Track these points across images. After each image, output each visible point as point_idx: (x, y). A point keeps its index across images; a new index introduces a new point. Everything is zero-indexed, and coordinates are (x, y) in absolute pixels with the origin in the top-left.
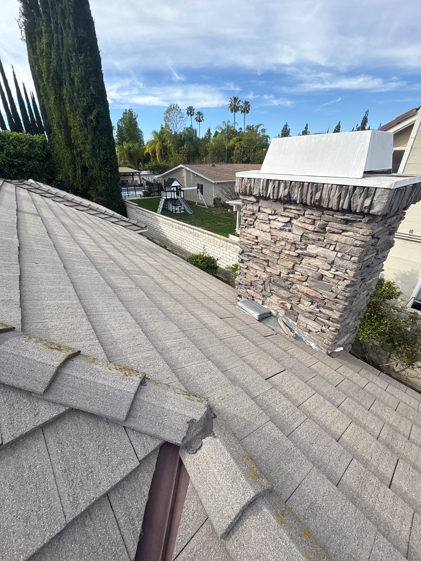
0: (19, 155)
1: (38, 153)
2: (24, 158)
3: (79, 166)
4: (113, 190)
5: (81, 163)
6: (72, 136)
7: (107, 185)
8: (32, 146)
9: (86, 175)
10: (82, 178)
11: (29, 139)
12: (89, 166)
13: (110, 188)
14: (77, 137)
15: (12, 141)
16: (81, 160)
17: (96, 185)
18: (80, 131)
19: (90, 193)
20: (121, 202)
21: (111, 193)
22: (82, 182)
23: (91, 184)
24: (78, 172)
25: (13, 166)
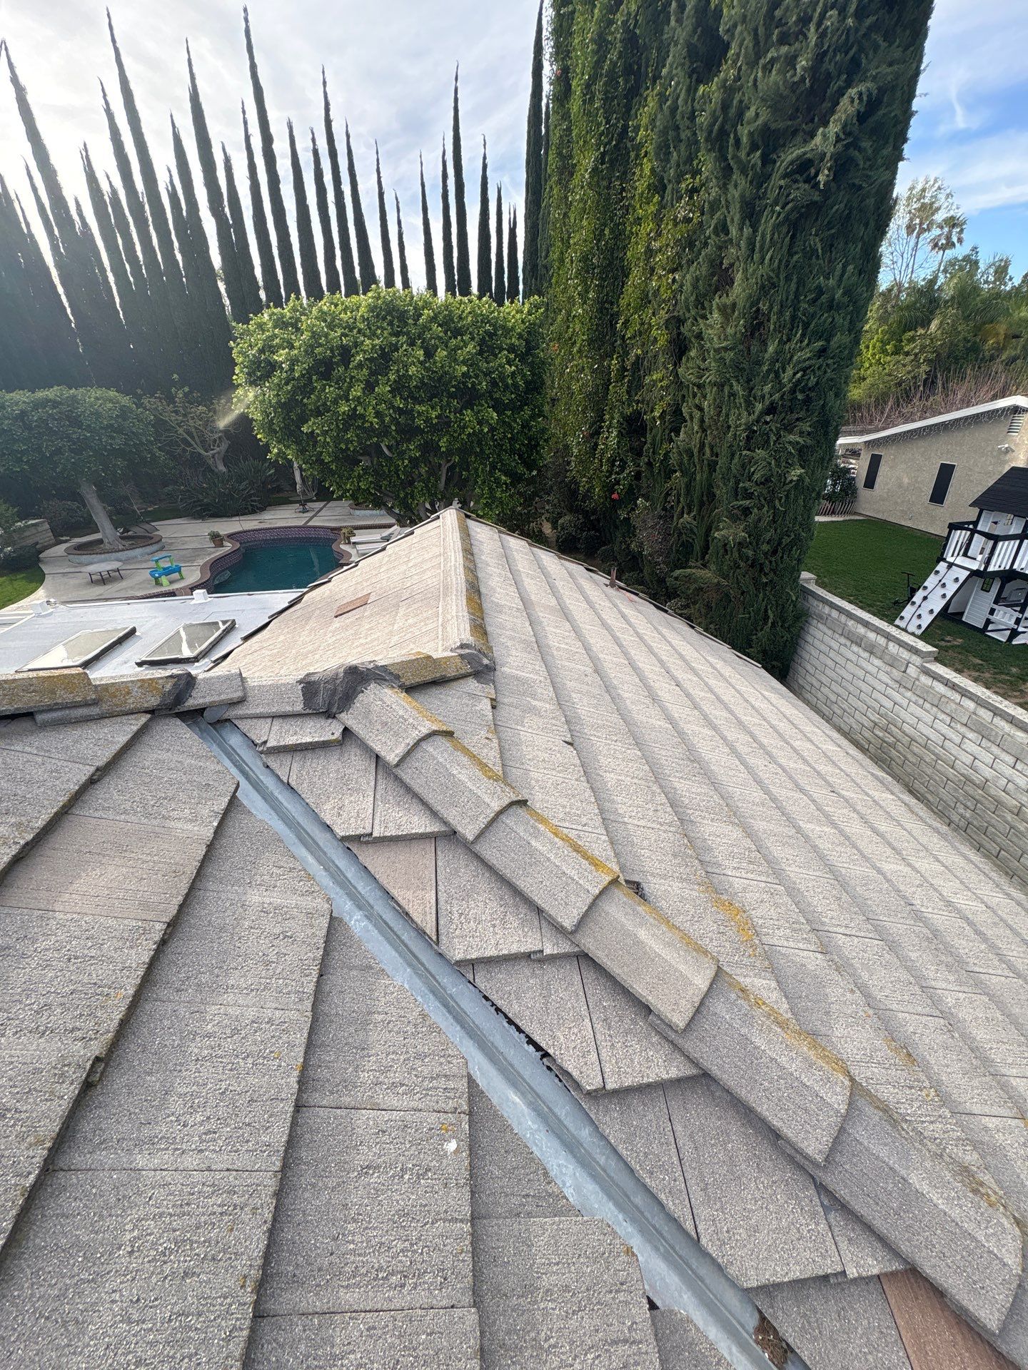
0: (435, 387)
1: (502, 377)
2: (452, 396)
3: (616, 416)
4: (780, 544)
5: (629, 405)
6: (623, 302)
7: (759, 520)
8: (488, 346)
9: (631, 449)
10: (612, 462)
11: (486, 320)
12: (662, 417)
13: (768, 536)
14: (645, 300)
15: (426, 328)
16: (628, 392)
17: (668, 494)
18: (673, 271)
19: (636, 522)
20: (794, 599)
21: (767, 558)
22: (610, 476)
23: (645, 485)
24: (607, 438)
25: (408, 432)
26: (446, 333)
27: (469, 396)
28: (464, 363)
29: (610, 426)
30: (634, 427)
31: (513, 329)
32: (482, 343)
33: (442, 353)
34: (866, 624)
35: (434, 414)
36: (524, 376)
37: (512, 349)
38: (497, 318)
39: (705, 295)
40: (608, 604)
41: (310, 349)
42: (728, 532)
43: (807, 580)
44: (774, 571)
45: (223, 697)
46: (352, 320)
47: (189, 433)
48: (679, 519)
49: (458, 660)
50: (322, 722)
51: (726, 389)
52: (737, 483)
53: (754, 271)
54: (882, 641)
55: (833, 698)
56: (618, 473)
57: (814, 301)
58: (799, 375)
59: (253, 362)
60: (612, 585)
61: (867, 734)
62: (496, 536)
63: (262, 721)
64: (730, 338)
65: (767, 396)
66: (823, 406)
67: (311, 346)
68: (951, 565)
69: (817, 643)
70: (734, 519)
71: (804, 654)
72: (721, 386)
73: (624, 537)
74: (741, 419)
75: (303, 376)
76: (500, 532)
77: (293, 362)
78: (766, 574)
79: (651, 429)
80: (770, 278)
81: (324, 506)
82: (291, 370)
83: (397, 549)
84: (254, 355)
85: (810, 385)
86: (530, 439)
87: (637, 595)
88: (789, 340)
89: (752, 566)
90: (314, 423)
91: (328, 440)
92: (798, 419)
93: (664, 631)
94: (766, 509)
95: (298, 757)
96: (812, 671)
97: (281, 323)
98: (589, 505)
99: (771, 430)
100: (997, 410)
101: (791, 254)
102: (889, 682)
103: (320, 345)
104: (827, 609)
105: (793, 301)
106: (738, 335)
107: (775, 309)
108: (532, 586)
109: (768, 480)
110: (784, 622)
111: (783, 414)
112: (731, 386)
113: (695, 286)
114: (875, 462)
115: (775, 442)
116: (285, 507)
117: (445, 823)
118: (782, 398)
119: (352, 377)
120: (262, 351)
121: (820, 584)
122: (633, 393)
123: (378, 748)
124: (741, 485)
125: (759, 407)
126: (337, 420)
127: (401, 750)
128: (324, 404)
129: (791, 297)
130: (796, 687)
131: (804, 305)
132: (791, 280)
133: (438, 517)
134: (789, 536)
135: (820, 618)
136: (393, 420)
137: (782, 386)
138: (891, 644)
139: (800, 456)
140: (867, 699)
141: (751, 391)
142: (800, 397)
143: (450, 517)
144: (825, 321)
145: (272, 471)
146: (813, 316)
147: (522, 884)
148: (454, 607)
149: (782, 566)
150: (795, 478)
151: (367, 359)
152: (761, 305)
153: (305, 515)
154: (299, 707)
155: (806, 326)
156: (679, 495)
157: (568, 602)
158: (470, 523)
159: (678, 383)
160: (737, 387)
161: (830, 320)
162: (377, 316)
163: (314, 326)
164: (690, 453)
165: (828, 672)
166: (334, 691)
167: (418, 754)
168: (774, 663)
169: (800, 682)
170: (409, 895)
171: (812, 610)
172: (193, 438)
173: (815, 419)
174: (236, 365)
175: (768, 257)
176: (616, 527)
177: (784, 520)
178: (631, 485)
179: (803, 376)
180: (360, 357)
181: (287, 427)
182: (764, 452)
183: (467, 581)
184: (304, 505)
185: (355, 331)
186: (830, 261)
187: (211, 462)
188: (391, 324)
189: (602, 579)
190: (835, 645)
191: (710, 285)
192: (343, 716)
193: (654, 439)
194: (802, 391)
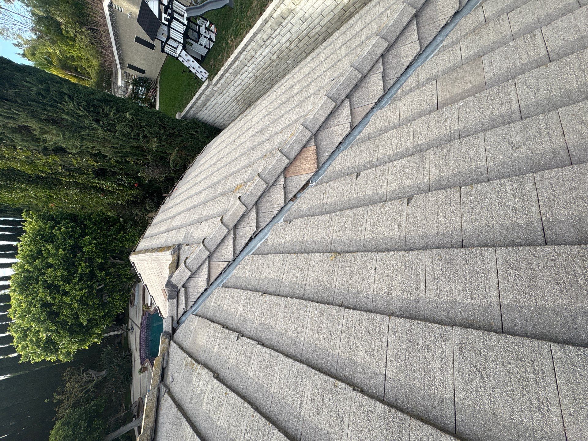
0: (69, 263)
1: (67, 233)
2: (75, 256)
3: (94, 181)
4: (161, 125)
5: (89, 175)
6: (30, 172)
7: (149, 132)
8: (50, 239)
9: (112, 175)
10: (118, 185)
11: (34, 239)
12: (97, 162)
13: (157, 130)
14: (30, 163)
15: (36, 267)
16: (82, 174)
17: (137, 163)
18: (15, 149)
19: (150, 177)
20: (186, 123)
21: (167, 131)
22: (126, 186)
23: (132, 172)
24: (106, 186)
25: (92, 276)
26: (40, 258)
27: (76, 248)
28: (57, 250)
29: (100, 184)
30: (101, 173)
31: (40, 226)
32: (47, 241)
33: (51, 260)
34: (197, 100)
35: (84, 264)
36: (67, 223)
37: (52, 228)
38: (33, 234)
39: (32, 137)
40: (175, 200)
41: (40, 322)
42: (154, 144)
43: (179, 116)
44: (173, 129)
45: (170, 322)
46: (27, 303)
47: (82, 390)
48: (149, 160)
49: (174, 255)
50: (180, 294)
51: (85, 137)
52: (132, 138)
53: (23, 118)
54: (204, 96)
55: (228, 115)
56: (125, 183)
57: (43, 96)
58: (81, 108)
59: (45, 351)
60: (170, 196)
61: (241, 107)
62: (144, 240)
63: (179, 311)
64: (58, 133)
65: (90, 122)
66: (98, 100)
67: (39, 322)
68: (180, 56)
69: (205, 117)
70: (148, 141)
71: (211, 121)
72: (83, 139)
73: (157, 183)
74: (100, 133)
75: (56, 325)
76: (143, 238)
77: (47, 330)
78: (175, 132)
79: (103, 166)
80: (28, 113)
81: (131, 320)
82: (52, 331)
83: (146, 280)
84: (41, 350)
85: (87, 105)
86: (102, 221)
87: (175, 186)
88: (63, 109)
89: (170, 137)
90: (82, 319)
91: (92, 313)
92: (103, 111)
93: (188, 180)
94: (145, 129)
95: (189, 300)
96: (217, 121)
97: (23, 338)
98: (140, 196)
99: (107, 122)
100: (110, 14)
101: (16, 102)
102: (220, 96)
103: (39, 317)
104: (192, 111)
105: (42, 105)
106: (57, 129)
107: (45, 112)
108: (163, 228)
109: (131, 126)
110: (196, 128)
111: (100, 116)
112: (84, 135)
113: (27, 141)
114: (131, 67)
115: (113, 121)
116: (129, 340)
117: (206, 259)
118: (92, 116)
119: (59, 302)
120: (39, 347)
121: (181, 112)
122: (82, 172)
123: (187, 277)
124: (133, 137)
125: (95, 126)
126: (82, 309)
127: (187, 271)
128: (73, 315)
129: (40, 105)
130: (224, 127)
131: (45, 101)
132: (31, 104)
133: (133, 263)
134: (158, 121)
135: (195, 114)
136: (84, 283)
137: (86, 115)
138: (205, 93)
139: (121, 112)
140: (227, 104)
141: (87, 128)
142: (92, 109)
143: (133, 258)
144: (55, 94)
145: (109, 346)
146: (51, 98)
147: (219, 241)
148: (162, 257)
149: (171, 126)
150: (131, 116)
151: (50, 295)
152: (43, 118)
153: (135, 329)
154: (175, 300)
155: (57, 102)
156: (137, 159)
157: (171, 215)
158: (137, 250)
159: (79, 154)
160: (85, 133)
161: (54, 92)
162: (26, 290)
163: (28, 320)
164: (116, 153)
165: (218, 115)
166: (172, 290)
167: (189, 266)
168: (213, 134)
169: (222, 125)
170: (220, 268)
171: (192, 116)
172: (85, 389)
173: (104, 104)
174: (45, 359)
175: (17, 112)
176: (152, 185)
177: (150, 122)
178: (131, 178)
179: (82, 107)
180: (49, 298)
181: (83, 333)
182: (118, 126)
183: (155, 252)
184: (129, 330)
185: (33, 301)
186: (23, 87)
187: (100, 378)
188: (31, 284)
189: (167, 200)
190: (206, 111)
191: (27, 135)
192: (179, 288)
193: (107, 166)
194: (89, 108)
